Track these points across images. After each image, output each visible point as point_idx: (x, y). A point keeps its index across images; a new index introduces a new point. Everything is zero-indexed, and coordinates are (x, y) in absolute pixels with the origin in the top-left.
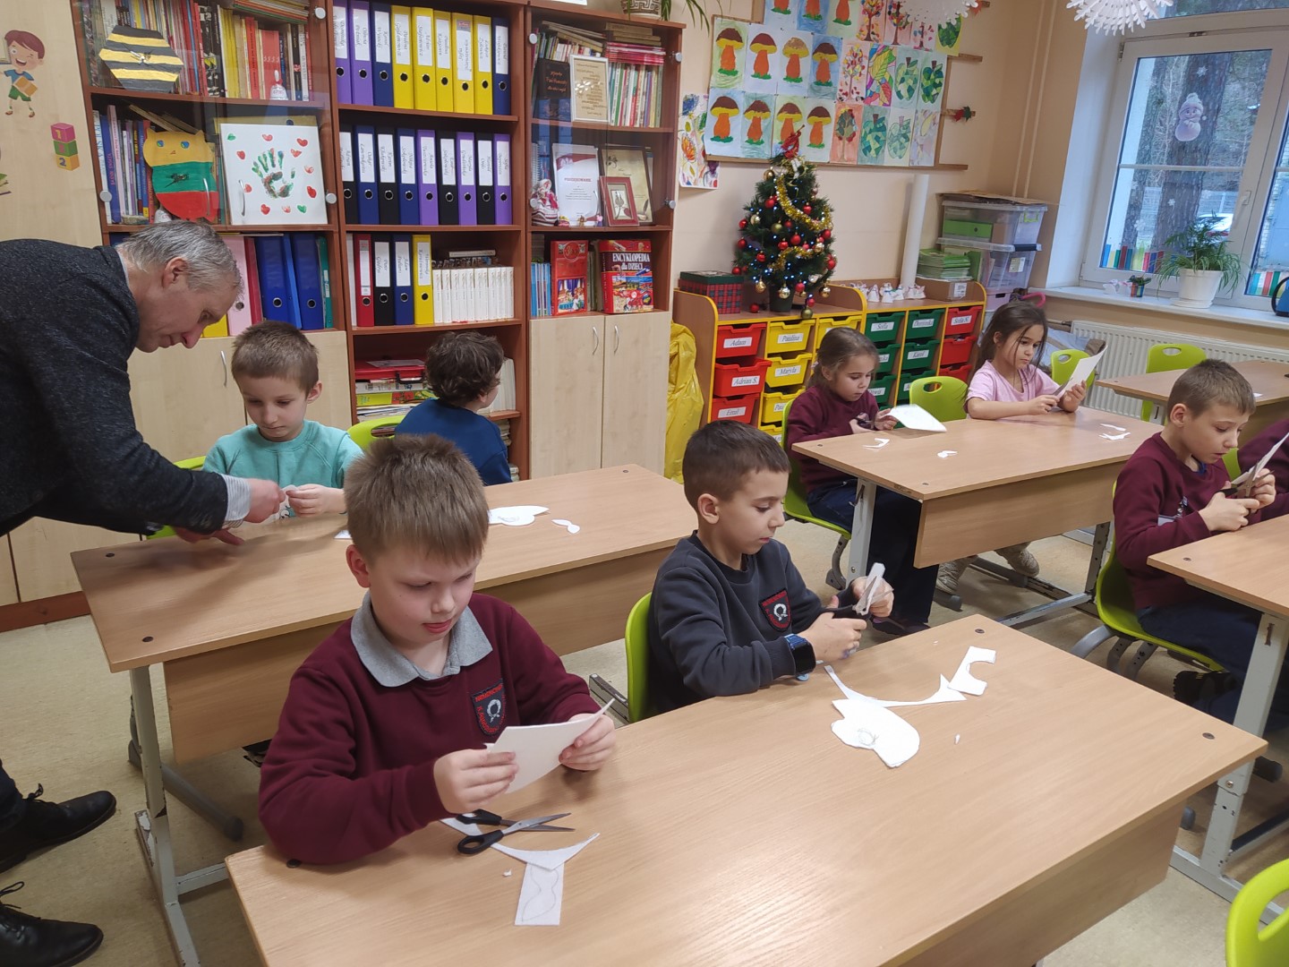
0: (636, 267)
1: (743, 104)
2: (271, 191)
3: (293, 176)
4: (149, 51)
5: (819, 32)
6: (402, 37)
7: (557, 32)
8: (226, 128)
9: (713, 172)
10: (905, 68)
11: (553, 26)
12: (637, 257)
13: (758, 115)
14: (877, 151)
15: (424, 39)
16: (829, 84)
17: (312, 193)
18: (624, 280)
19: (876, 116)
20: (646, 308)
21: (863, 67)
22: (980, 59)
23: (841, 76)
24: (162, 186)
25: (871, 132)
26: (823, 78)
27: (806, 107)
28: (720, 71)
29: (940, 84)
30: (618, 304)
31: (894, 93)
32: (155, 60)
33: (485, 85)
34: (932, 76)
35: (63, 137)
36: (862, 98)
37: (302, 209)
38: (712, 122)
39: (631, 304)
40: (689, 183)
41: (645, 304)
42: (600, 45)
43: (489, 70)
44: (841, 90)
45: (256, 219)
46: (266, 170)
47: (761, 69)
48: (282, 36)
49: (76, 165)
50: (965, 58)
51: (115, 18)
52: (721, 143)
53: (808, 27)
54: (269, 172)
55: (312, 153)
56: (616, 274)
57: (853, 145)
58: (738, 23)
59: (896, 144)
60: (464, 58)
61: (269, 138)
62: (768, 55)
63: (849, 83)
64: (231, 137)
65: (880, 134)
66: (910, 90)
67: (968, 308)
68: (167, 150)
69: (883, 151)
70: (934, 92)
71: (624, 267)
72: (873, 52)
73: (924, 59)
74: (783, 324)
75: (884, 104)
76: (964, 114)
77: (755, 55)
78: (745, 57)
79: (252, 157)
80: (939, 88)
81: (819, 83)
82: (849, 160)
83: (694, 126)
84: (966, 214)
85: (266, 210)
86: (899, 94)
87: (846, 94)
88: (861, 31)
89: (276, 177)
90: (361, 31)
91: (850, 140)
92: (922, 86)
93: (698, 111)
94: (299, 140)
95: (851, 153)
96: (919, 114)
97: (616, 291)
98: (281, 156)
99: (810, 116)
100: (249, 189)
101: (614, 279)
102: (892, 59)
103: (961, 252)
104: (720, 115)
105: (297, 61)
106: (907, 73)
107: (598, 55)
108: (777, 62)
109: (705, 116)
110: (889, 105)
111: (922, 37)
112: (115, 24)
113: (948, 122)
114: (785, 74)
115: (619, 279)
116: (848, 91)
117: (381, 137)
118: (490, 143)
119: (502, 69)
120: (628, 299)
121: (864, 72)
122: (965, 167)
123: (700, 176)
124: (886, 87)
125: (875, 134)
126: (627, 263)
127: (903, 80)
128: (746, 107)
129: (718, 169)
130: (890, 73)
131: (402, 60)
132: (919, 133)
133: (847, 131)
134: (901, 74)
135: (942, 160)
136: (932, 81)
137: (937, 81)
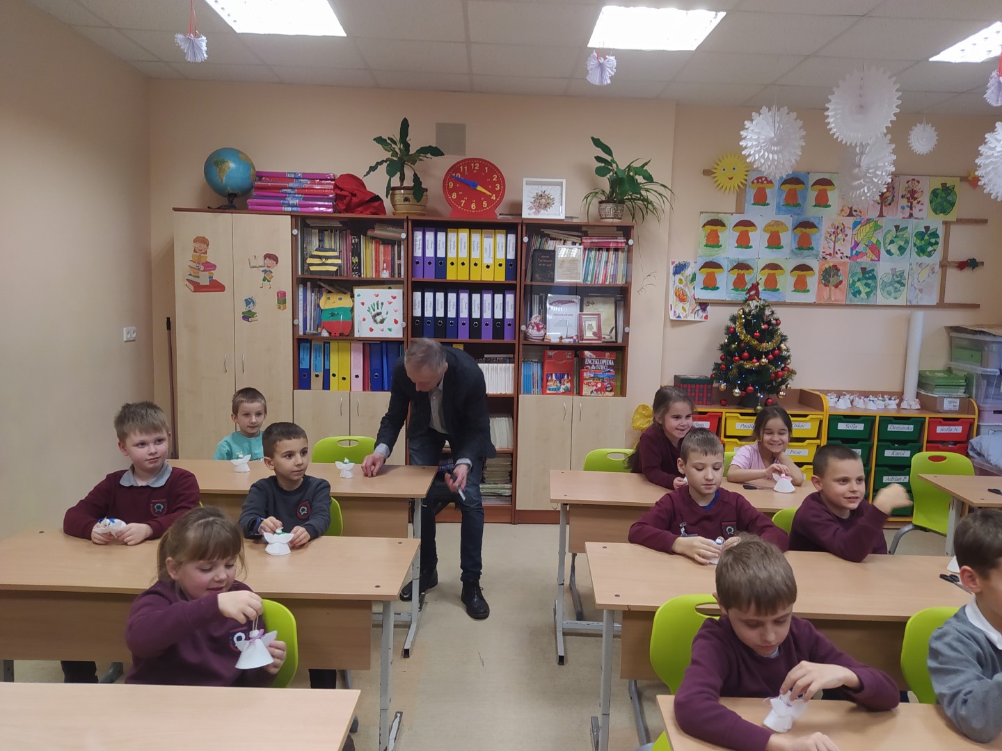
0: (603, 368)
1: (726, 265)
2: (375, 321)
3: (387, 313)
4: (327, 258)
5: (798, 214)
6: (452, 244)
7: (549, 235)
8: (357, 291)
9: (704, 310)
10: (894, 232)
11: (547, 231)
12: (604, 361)
13: (741, 272)
14: (868, 294)
15: (463, 245)
16: (812, 249)
17: (396, 322)
18: (592, 375)
19: (864, 270)
20: (607, 394)
21: (846, 235)
22: (985, 221)
23: (823, 242)
24: (326, 318)
25: (859, 280)
26: (804, 245)
27: (788, 265)
28: (706, 246)
29: (937, 243)
30: (586, 390)
31: (883, 252)
32: (330, 261)
33: (500, 265)
34: (926, 237)
35: (281, 296)
36: (847, 257)
37: (390, 330)
38: (700, 278)
39: (596, 390)
40: (679, 317)
41: (608, 391)
42: (580, 239)
43: (504, 257)
44: (824, 252)
45: (365, 334)
46: (374, 310)
47: (743, 242)
48: (393, 246)
49: (285, 308)
50: (960, 221)
51: (318, 245)
52: (709, 291)
53: (786, 212)
54: (376, 312)
55: (398, 304)
56: (586, 372)
57: (840, 290)
58: (720, 215)
59: (891, 289)
60: (488, 252)
61: (377, 296)
62: (750, 234)
63: (832, 246)
64: (359, 295)
65: (869, 281)
66: (902, 250)
67: (957, 419)
68: (331, 302)
69: (875, 294)
70: (930, 249)
71: (593, 367)
72: (856, 224)
73: (914, 227)
74: (738, 415)
75: (872, 260)
76: (970, 264)
77: (737, 234)
78: (728, 237)
79: (368, 305)
80: (935, 247)
81: (799, 249)
82: (835, 300)
83: (686, 281)
84: (965, 343)
85: (371, 330)
86: (889, 252)
87: (830, 255)
88: (842, 210)
89: (379, 314)
90: (430, 243)
91: (837, 286)
92: (915, 245)
93: (689, 272)
94: (392, 297)
95: (838, 295)
96: (914, 266)
97: (585, 382)
98: (382, 304)
99: (792, 271)
100: (364, 320)
101: (585, 374)
102: (877, 227)
103: (963, 374)
104: (707, 273)
105: (399, 258)
106: (896, 237)
107: (578, 244)
108: (758, 238)
109: (695, 274)
110: (879, 260)
111: (911, 209)
112: (317, 247)
113: (952, 273)
114: (766, 245)
115: (588, 374)
116: (832, 252)
117: (438, 294)
118: (501, 296)
119: (511, 256)
120: (594, 388)
121: (849, 237)
122: (976, 306)
123: (692, 312)
124: (874, 249)
125: (865, 281)
126: (595, 365)
127: (892, 242)
128: (730, 267)
129: (709, 308)
130: (878, 237)
131: (452, 255)
132: (916, 280)
133: (833, 280)
134: (889, 237)
135: (947, 300)
136: (926, 242)
137: (933, 241)
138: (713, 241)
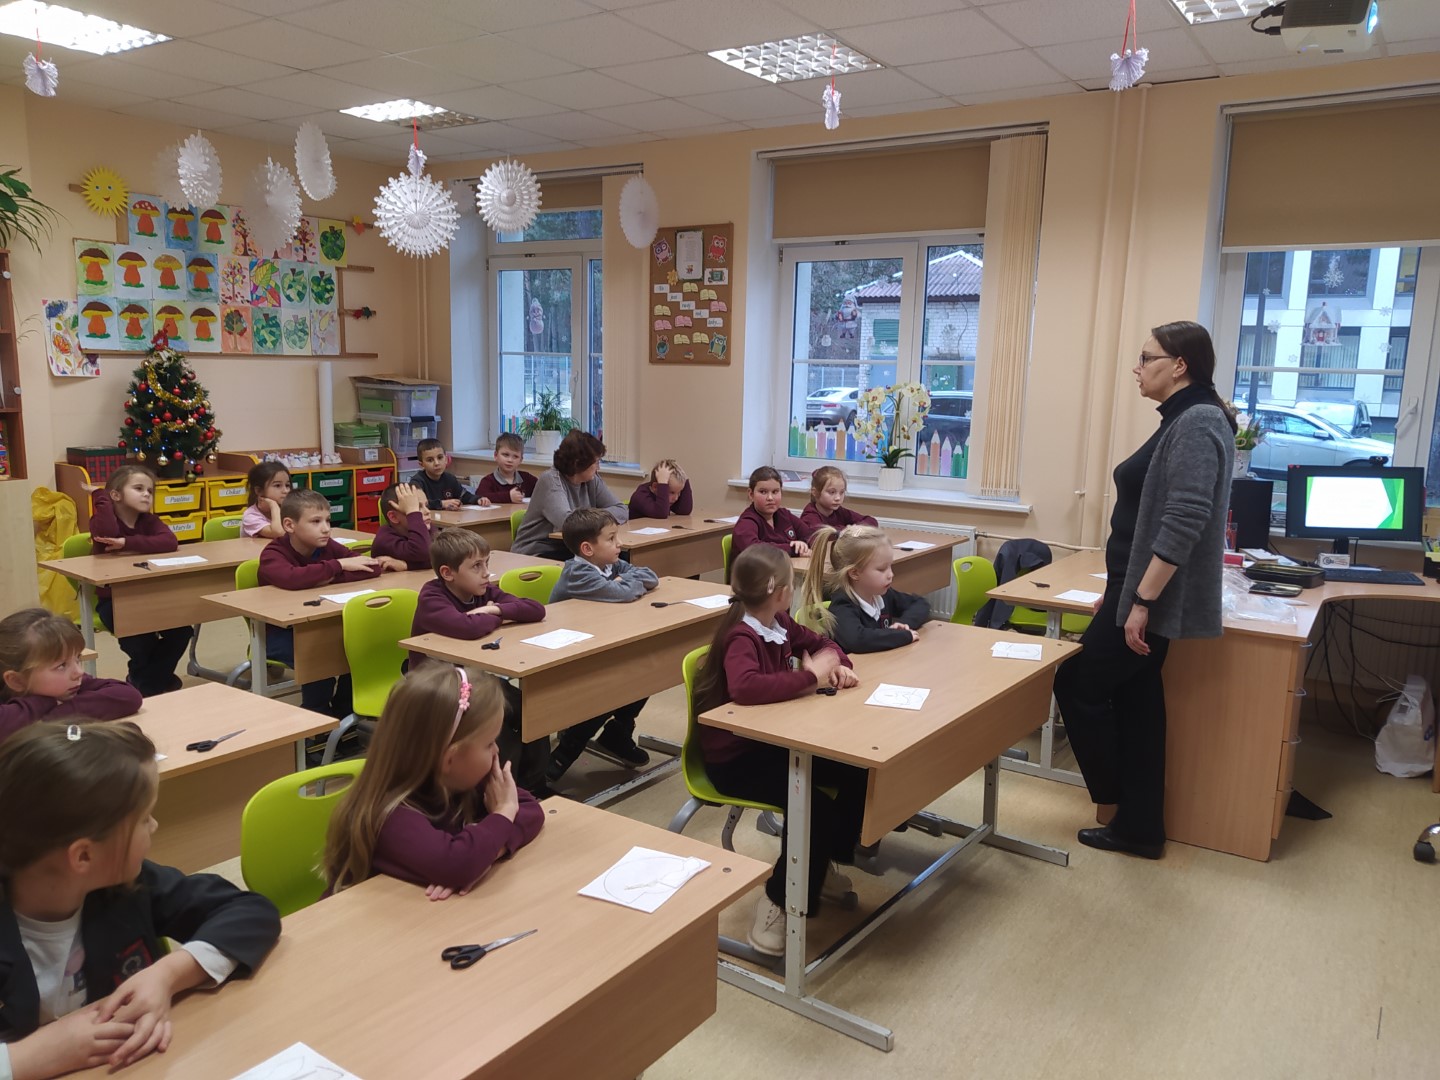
1: (116, 307)
5: (190, 249)
9: (93, 363)
10: (291, 276)
13: (135, 316)
14: (274, 343)
16: (210, 290)
19: (266, 316)
21: (244, 277)
22: (372, 270)
23: (221, 284)
25: (263, 327)
26: (201, 286)
27: (188, 309)
28: (87, 282)
29: (332, 290)
31: (283, 298)
34: (322, 283)
36: (248, 301)
38: (84, 322)
40: (64, 372)
44: (223, 295)
47: (133, 279)
50: (350, 268)
52: (97, 339)
53: (178, 246)
57: (246, 338)
58: (99, 243)
59: (295, 337)
62: (139, 270)
63: (231, 289)
65: (274, 329)
66: (301, 295)
67: (379, 469)
69: (280, 343)
70: (327, 295)
72: (252, 265)
73: (310, 271)
75: (273, 306)
76: (364, 313)
77: (123, 269)
78: (114, 271)
80: (331, 293)
81: (197, 290)
82: (243, 350)
83: (65, 326)
84: (374, 393)
86: (288, 297)
87: (230, 298)
88: (237, 248)
91: (241, 334)
92: (313, 291)
93: (68, 313)
95: (246, 344)
96: (315, 314)
99: (192, 315)
102: (274, 270)
103: (375, 424)
104: (93, 317)
106: (294, 281)
108: (149, 275)
109: (76, 318)
110: (280, 306)
111: (305, 252)
113: (349, 321)
114: (159, 284)
116: (232, 296)
121: (247, 280)
122: (376, 356)
123: (79, 366)
124: (274, 293)
125: (269, 329)
127: (290, 287)
128: (120, 310)
129: (99, 361)
130: (275, 281)
132: (318, 329)
133: (237, 327)
134: (287, 282)
135: (349, 350)
136: (323, 287)
137: (329, 287)
138: (95, 277)
